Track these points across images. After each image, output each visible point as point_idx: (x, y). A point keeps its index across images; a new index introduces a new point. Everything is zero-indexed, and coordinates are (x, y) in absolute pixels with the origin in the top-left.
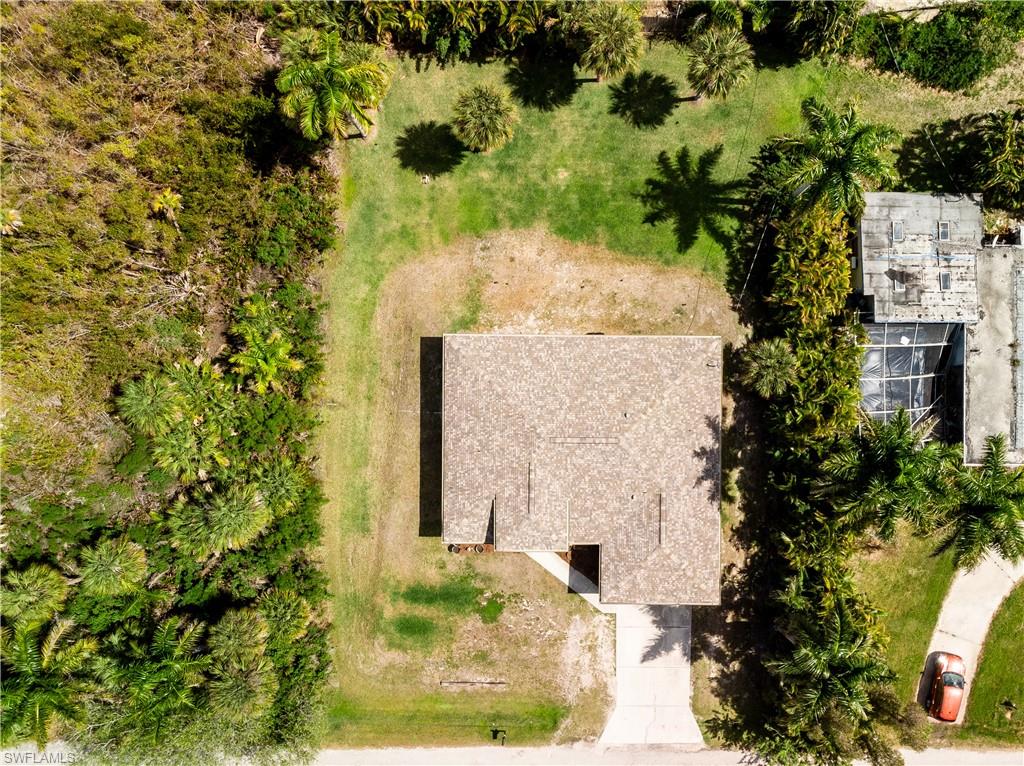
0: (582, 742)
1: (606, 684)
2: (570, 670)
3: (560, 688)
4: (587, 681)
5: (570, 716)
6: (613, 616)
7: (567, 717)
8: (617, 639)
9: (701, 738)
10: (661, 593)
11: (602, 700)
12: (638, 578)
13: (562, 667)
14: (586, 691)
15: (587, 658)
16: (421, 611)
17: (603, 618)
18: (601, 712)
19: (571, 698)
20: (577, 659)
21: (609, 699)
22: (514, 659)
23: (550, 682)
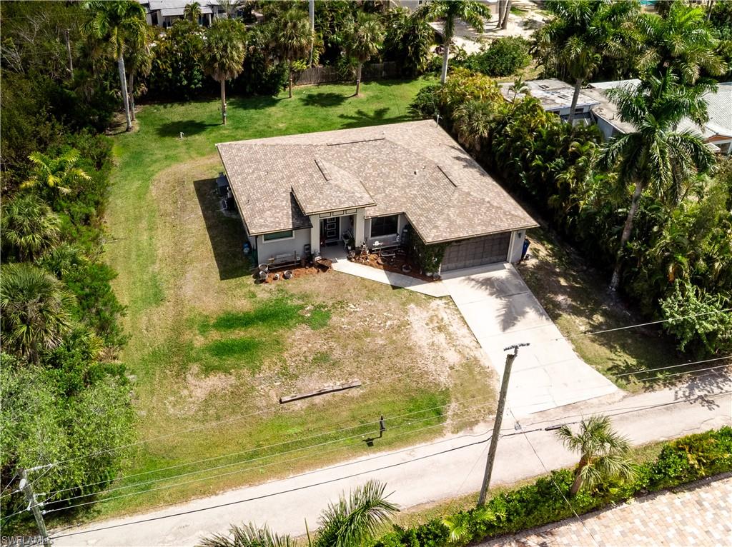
1: (475, 358)
2: (428, 352)
3: (426, 373)
4: (452, 357)
5: (453, 399)
6: (448, 298)
7: (449, 402)
8: (463, 315)
9: (614, 388)
11: (480, 373)
12: (452, 215)
13: (417, 350)
14: (457, 368)
15: (441, 338)
16: (239, 334)
17: (438, 302)
19: (444, 380)
20: (431, 340)
21: (488, 370)
22: (360, 352)
23: (412, 368)
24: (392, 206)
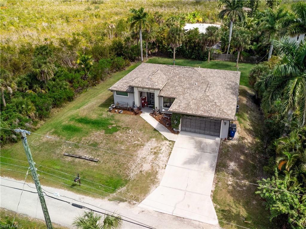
0: (126, 203)
1: (157, 172)
2: (138, 160)
3: (128, 169)
4: (146, 167)
5: (127, 186)
6: (173, 142)
7: (124, 186)
8: (172, 152)
10: (202, 110)
11: (151, 180)
12: (191, 103)
13: (135, 158)
14: (143, 173)
15: (151, 157)
17: (168, 142)
18: (148, 187)
19: (132, 175)
20: (145, 156)
21: (156, 180)
22: (110, 149)
23: (124, 164)
24: (173, 94)
